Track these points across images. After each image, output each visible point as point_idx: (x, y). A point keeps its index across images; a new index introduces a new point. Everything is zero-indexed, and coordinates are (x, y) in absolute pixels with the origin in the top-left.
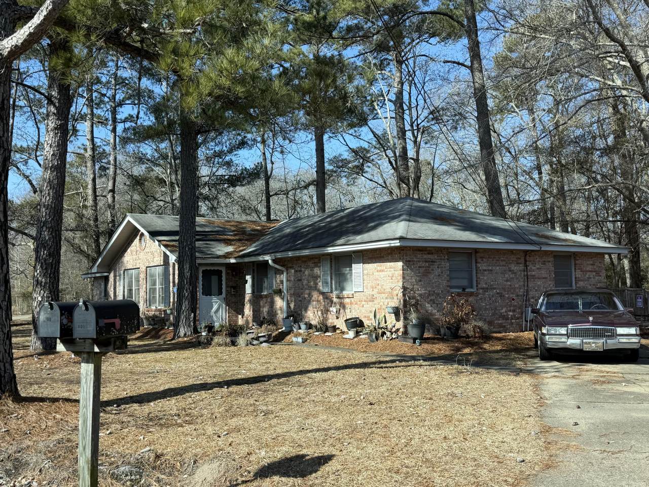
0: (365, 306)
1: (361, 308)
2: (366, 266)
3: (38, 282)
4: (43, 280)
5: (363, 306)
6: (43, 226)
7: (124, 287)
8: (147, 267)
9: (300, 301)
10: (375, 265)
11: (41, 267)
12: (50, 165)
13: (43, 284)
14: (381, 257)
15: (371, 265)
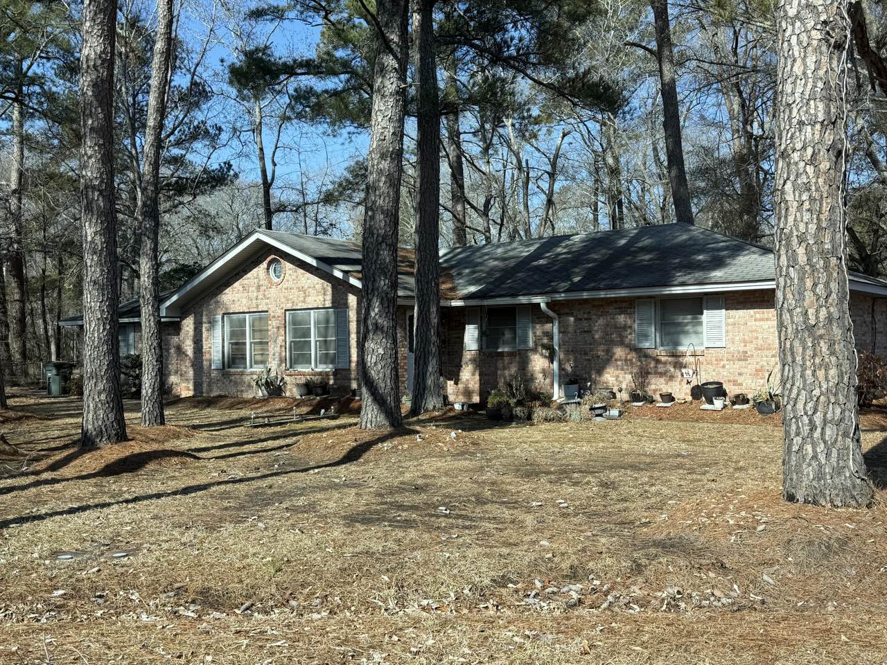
0: (727, 367)
1: (721, 370)
2: (732, 313)
3: (377, 327)
4: (385, 323)
5: (724, 367)
6: (383, 241)
7: (223, 340)
8: (286, 310)
9: (589, 360)
10: (752, 312)
11: (382, 303)
12: (391, 149)
13: (385, 329)
14: (763, 301)
15: (741, 312)
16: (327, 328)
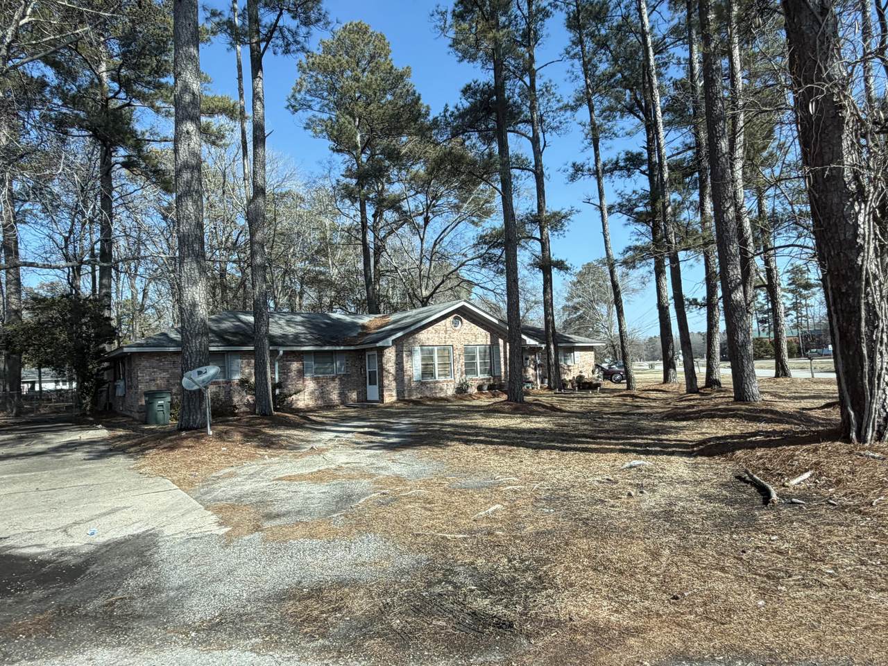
8: (464, 345)
16: (485, 355)
